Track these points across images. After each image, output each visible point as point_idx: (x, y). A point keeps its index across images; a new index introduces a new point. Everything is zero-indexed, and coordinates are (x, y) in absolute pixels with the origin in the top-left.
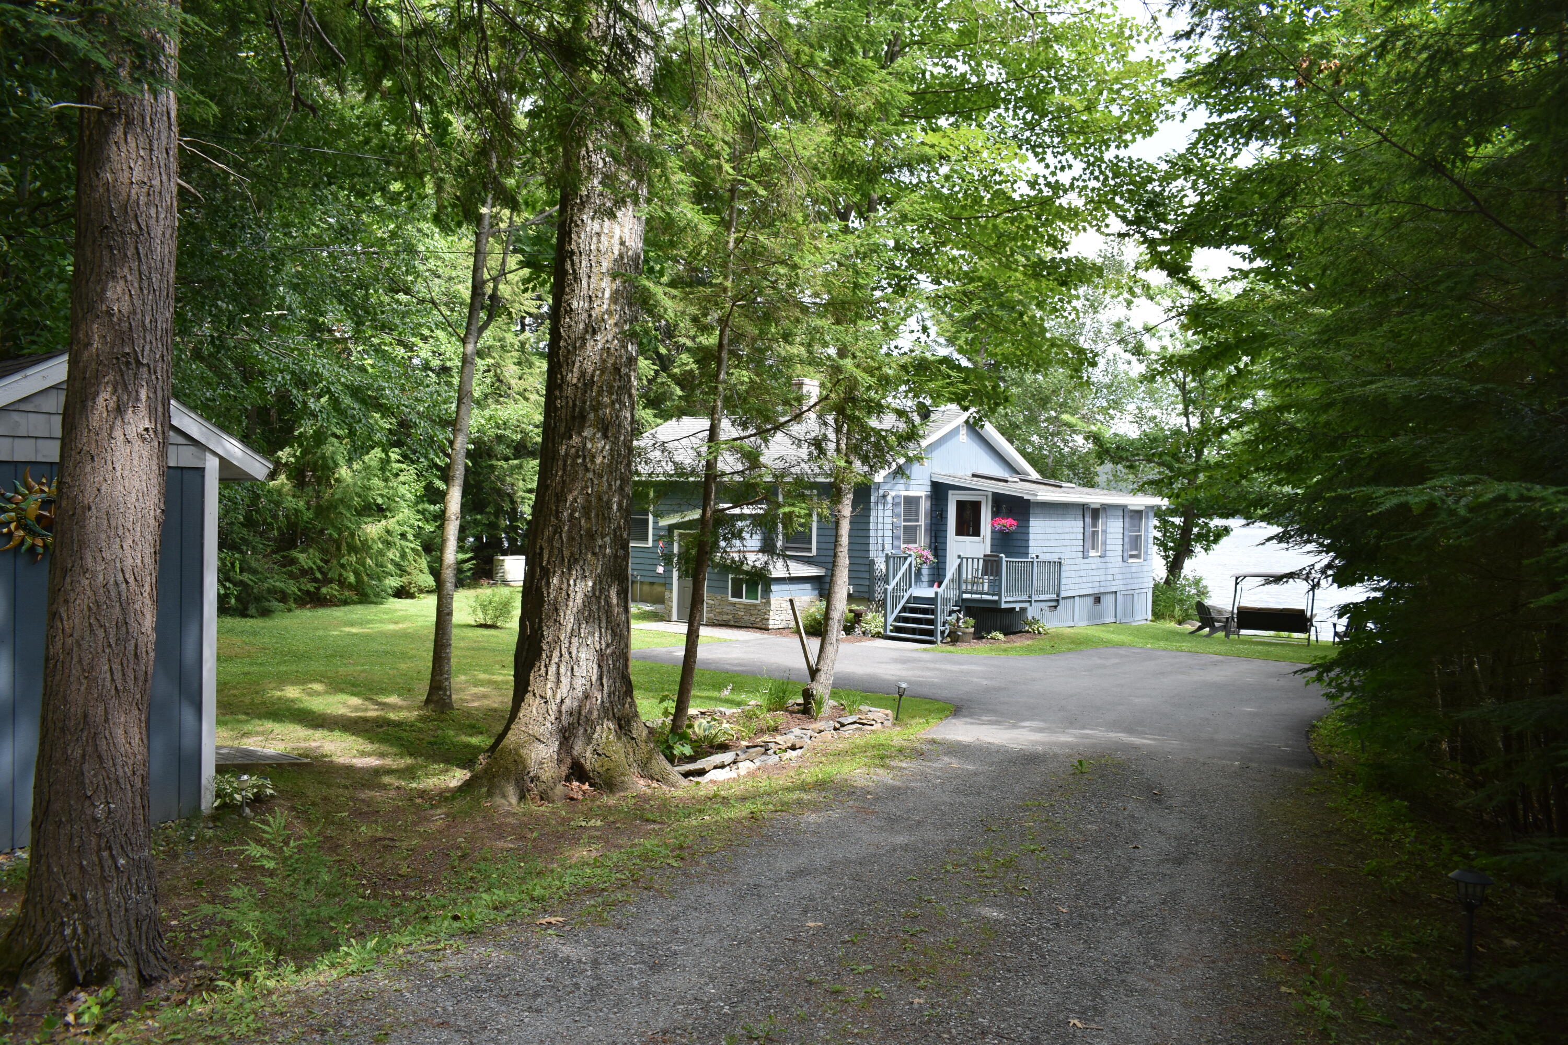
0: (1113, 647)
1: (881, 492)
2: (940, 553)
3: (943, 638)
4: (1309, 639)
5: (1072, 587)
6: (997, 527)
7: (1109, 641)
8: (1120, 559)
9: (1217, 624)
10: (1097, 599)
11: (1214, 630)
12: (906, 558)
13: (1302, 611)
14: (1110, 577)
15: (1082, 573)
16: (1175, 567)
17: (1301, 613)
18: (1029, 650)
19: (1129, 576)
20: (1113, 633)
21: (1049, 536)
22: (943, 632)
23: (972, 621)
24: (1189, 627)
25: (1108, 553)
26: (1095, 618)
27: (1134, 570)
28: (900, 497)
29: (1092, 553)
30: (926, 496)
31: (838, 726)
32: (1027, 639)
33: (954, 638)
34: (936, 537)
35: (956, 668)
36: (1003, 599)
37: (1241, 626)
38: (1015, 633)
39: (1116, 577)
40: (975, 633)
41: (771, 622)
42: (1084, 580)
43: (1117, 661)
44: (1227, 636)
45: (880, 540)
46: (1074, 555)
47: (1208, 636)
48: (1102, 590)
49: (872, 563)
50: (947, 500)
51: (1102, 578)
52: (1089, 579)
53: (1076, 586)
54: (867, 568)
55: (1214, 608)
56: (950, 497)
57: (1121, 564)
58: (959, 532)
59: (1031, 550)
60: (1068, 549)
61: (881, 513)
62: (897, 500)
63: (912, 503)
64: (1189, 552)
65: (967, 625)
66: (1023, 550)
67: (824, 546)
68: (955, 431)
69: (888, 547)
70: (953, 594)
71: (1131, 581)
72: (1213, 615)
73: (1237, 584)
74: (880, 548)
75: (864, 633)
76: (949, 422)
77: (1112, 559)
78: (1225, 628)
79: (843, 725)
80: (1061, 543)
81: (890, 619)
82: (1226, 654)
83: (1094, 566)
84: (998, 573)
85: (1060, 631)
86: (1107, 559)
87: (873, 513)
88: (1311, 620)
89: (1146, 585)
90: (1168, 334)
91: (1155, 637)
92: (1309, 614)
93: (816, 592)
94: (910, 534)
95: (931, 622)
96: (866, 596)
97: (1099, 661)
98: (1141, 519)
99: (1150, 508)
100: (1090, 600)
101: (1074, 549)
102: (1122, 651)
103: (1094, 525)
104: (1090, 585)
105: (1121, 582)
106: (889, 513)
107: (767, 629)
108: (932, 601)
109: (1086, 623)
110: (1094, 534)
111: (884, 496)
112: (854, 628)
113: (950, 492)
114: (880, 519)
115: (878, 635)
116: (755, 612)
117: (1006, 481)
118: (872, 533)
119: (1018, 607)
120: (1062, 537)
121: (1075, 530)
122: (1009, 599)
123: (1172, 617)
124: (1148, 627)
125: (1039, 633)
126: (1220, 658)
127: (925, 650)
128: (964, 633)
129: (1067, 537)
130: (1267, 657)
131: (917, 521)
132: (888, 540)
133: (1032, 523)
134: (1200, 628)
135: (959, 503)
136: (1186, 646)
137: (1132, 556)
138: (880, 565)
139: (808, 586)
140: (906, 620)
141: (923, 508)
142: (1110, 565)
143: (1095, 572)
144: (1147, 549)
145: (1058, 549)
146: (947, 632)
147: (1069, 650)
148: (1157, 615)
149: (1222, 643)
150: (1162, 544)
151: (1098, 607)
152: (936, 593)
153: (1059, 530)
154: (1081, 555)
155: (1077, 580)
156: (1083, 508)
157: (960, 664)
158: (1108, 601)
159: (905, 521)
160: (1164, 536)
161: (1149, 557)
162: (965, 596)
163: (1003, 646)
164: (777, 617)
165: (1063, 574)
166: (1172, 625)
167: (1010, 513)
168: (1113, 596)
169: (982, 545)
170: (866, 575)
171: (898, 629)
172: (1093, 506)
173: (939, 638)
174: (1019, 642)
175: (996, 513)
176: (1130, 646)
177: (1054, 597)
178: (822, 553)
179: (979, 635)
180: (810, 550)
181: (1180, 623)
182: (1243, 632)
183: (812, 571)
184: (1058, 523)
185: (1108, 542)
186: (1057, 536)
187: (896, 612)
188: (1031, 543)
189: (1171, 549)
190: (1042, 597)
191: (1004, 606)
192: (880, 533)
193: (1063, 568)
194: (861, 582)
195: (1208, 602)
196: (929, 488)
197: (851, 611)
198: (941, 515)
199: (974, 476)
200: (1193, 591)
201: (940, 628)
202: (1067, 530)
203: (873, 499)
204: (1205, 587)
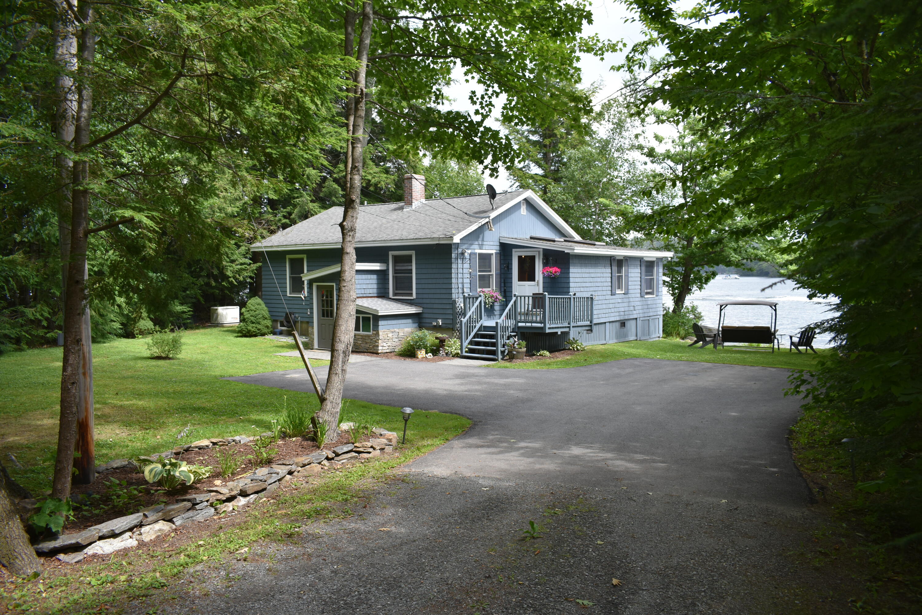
0: (631, 359)
1: (460, 251)
2: (508, 294)
3: (504, 356)
4: (773, 348)
5: (603, 316)
6: (546, 274)
7: (629, 354)
8: (639, 295)
9: (708, 339)
10: (623, 324)
11: (706, 343)
12: (477, 298)
13: (769, 328)
14: (632, 308)
15: (611, 306)
16: (679, 300)
17: (768, 329)
18: (567, 363)
19: (646, 307)
20: (633, 347)
21: (585, 280)
22: (503, 352)
23: (524, 343)
24: (689, 341)
25: (630, 291)
26: (622, 337)
27: (649, 303)
28: (475, 254)
29: (618, 291)
30: (496, 253)
31: (331, 455)
32: (568, 355)
33: (511, 356)
34: (505, 283)
35: (502, 381)
36: (548, 326)
37: (725, 339)
38: (559, 351)
39: (636, 308)
40: (527, 351)
41: (380, 348)
42: (613, 310)
43: (631, 370)
44: (715, 347)
45: (460, 286)
46: (604, 293)
47: (701, 347)
48: (626, 317)
49: (454, 302)
50: (512, 255)
51: (626, 309)
52: (616, 310)
53: (607, 315)
54: (450, 306)
55: (706, 327)
56: (513, 253)
57: (640, 299)
58: (521, 279)
59: (571, 290)
60: (600, 289)
61: (460, 266)
62: (472, 256)
63: (485, 259)
64: (689, 291)
65: (521, 346)
66: (565, 290)
67: (421, 291)
68: (517, 207)
69: (467, 290)
70: (510, 323)
71: (648, 311)
72: (705, 332)
73: (721, 310)
74: (460, 291)
75: (447, 354)
76: (512, 199)
77: (633, 295)
78: (713, 341)
79: (337, 455)
80: (595, 284)
81: (465, 344)
82: (714, 362)
83: (620, 301)
84: (543, 307)
85: (594, 348)
86: (630, 296)
87: (454, 266)
88: (774, 334)
89: (659, 313)
90: (671, 141)
91: (664, 350)
92: (773, 330)
93: (416, 325)
94: (484, 281)
95: (494, 345)
96: (451, 326)
97: (618, 371)
98: (653, 267)
99: (660, 259)
100: (618, 325)
101: (604, 288)
102: (637, 362)
103: (619, 271)
104: (617, 314)
105: (641, 311)
106: (466, 266)
107: (377, 353)
108: (494, 329)
109: (615, 341)
110: (619, 278)
111: (463, 254)
112: (439, 351)
113: (514, 250)
114: (460, 271)
115: (457, 356)
116: (369, 341)
117: (554, 241)
118: (454, 281)
119: (559, 331)
120: (595, 280)
121: (605, 275)
122: (552, 326)
123: (678, 334)
124: (660, 342)
125: (578, 350)
126: (710, 365)
127: (488, 366)
128: (518, 352)
129: (599, 280)
130: (744, 363)
131: (490, 271)
132: (467, 286)
133: (572, 270)
134: (696, 342)
135: (520, 257)
136: (685, 356)
137: (647, 293)
138: (460, 304)
139: (410, 321)
140: (478, 344)
141: (494, 261)
142: (631, 300)
143: (621, 305)
144: (658, 288)
145: (592, 289)
146: (507, 352)
147: (598, 363)
148: (667, 333)
149: (712, 352)
150: (669, 285)
151: (624, 330)
152: (497, 323)
153: (593, 275)
154: (609, 293)
155: (607, 311)
156: (610, 260)
157: (507, 377)
158: (631, 325)
159: (479, 271)
160: (672, 280)
161: (660, 294)
162: (520, 324)
163: (548, 361)
164: (385, 344)
165: (595, 307)
166: (678, 340)
167: (556, 263)
168: (635, 321)
169: (537, 288)
170: (450, 311)
171: (471, 351)
172: (618, 258)
173: (500, 357)
174: (561, 357)
175: (546, 264)
176: (645, 358)
177: (588, 323)
178: (420, 296)
179: (530, 353)
180: (411, 294)
181: (683, 339)
182: (726, 344)
183: (412, 310)
184: (592, 270)
185: (630, 283)
186: (591, 280)
187: (470, 338)
188: (571, 285)
189: (677, 288)
190: (579, 324)
191: (548, 331)
192: (460, 281)
193: (595, 303)
194: (447, 317)
195: (701, 323)
196: (498, 248)
197: (437, 338)
198: (508, 267)
199: (531, 238)
200: (692, 316)
201: (500, 349)
202: (599, 275)
203: (453, 256)
204: (700, 313)
